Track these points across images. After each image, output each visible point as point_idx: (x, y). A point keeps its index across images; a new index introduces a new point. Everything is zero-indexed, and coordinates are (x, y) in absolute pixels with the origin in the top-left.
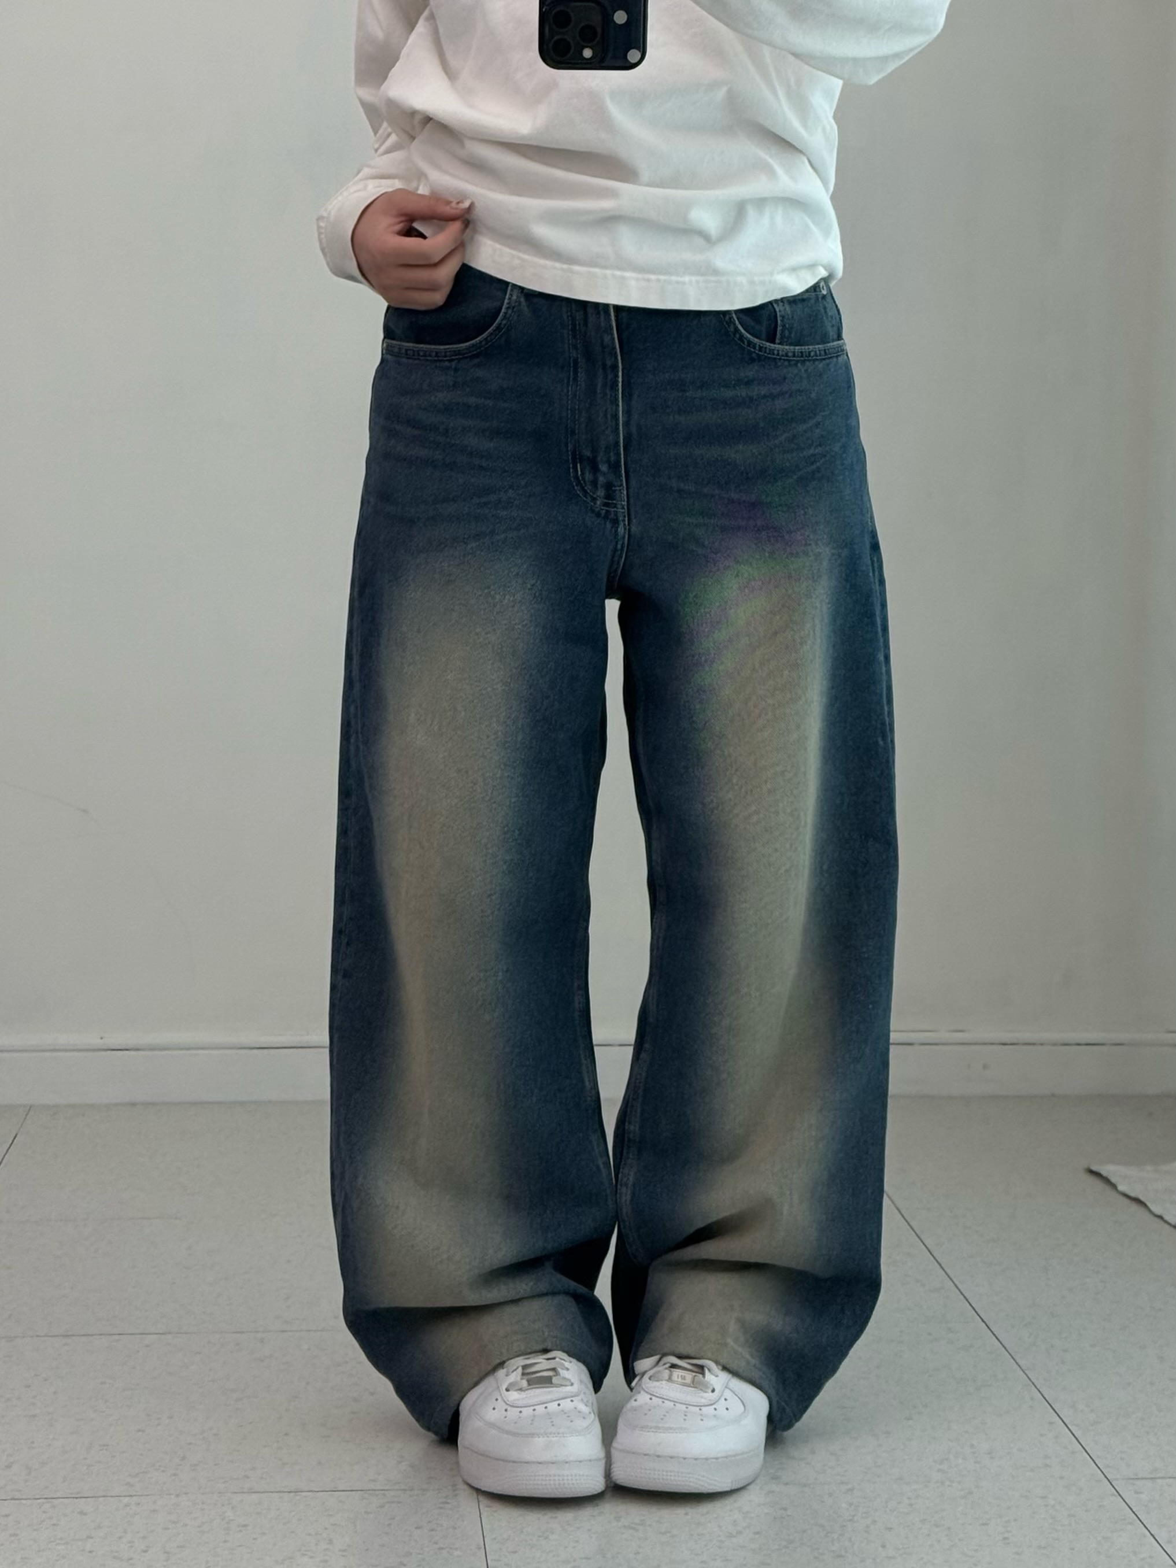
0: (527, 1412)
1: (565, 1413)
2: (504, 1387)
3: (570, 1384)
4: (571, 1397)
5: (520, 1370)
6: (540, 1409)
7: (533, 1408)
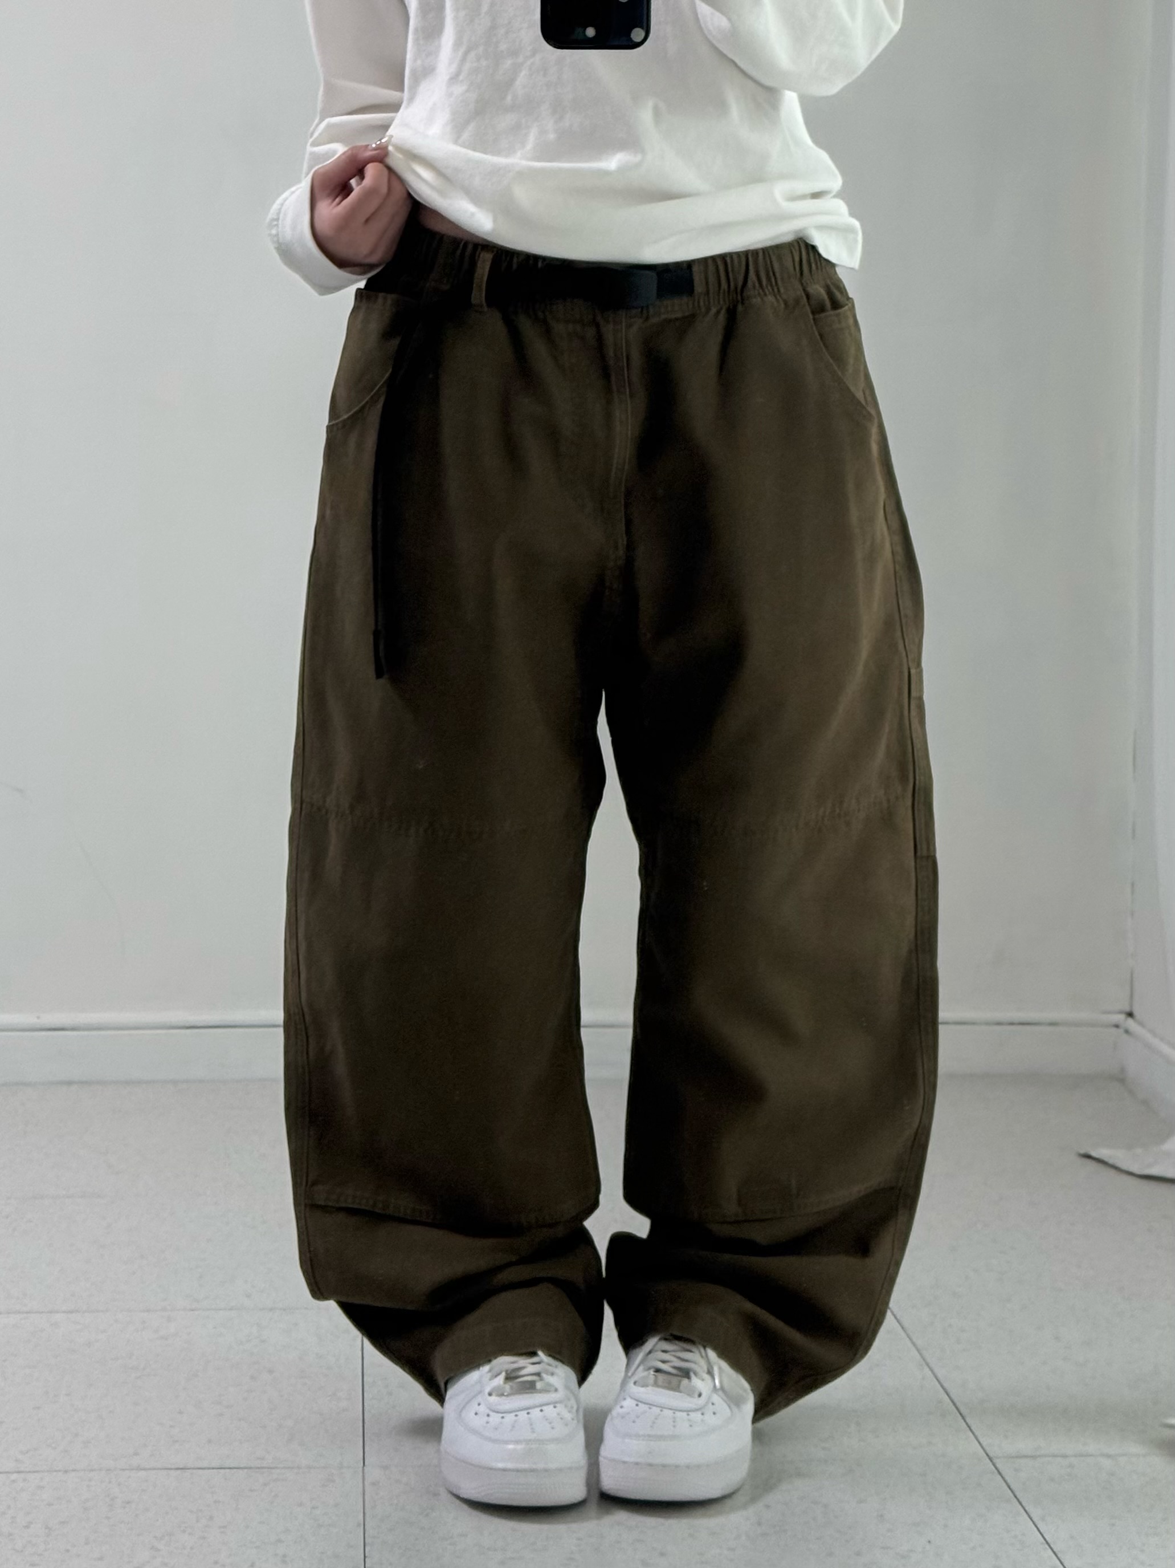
0: (510, 1418)
1: (547, 1419)
2: (487, 1390)
3: (553, 1389)
4: (555, 1404)
5: (503, 1374)
6: (523, 1415)
7: (514, 1414)
